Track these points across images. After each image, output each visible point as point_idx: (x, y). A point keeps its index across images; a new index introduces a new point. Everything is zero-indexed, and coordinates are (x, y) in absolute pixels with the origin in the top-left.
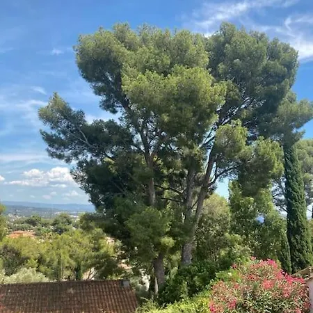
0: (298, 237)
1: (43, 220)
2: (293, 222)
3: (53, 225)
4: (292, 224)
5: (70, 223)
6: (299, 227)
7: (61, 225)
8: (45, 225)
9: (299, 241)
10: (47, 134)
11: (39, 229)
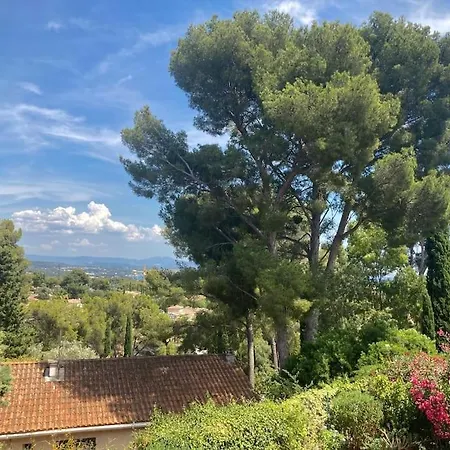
0: (443, 300)
1: (48, 278)
2: (437, 281)
3: (62, 285)
4: (435, 283)
5: (86, 282)
6: (443, 286)
7: (73, 285)
8: (50, 285)
9: (444, 305)
10: (129, 162)
11: (44, 291)
